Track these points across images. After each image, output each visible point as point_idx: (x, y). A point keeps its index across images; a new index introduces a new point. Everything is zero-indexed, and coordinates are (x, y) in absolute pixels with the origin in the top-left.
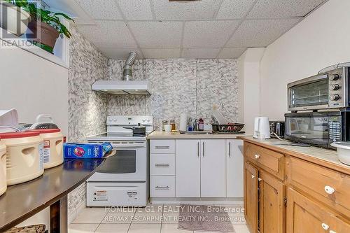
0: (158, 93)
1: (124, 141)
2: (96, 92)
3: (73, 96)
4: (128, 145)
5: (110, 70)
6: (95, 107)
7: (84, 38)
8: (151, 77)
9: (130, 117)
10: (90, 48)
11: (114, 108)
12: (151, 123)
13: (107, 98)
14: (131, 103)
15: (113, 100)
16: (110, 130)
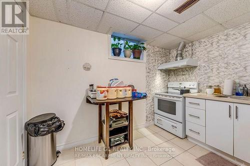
0: (204, 65)
1: (174, 97)
2: (161, 70)
3: (148, 74)
4: (172, 98)
5: (171, 56)
6: (160, 78)
7: (154, 46)
8: (197, 53)
9: (181, 82)
10: (157, 49)
11: (173, 78)
12: (195, 86)
13: (168, 72)
14: (183, 74)
15: (173, 73)
16: (170, 90)
